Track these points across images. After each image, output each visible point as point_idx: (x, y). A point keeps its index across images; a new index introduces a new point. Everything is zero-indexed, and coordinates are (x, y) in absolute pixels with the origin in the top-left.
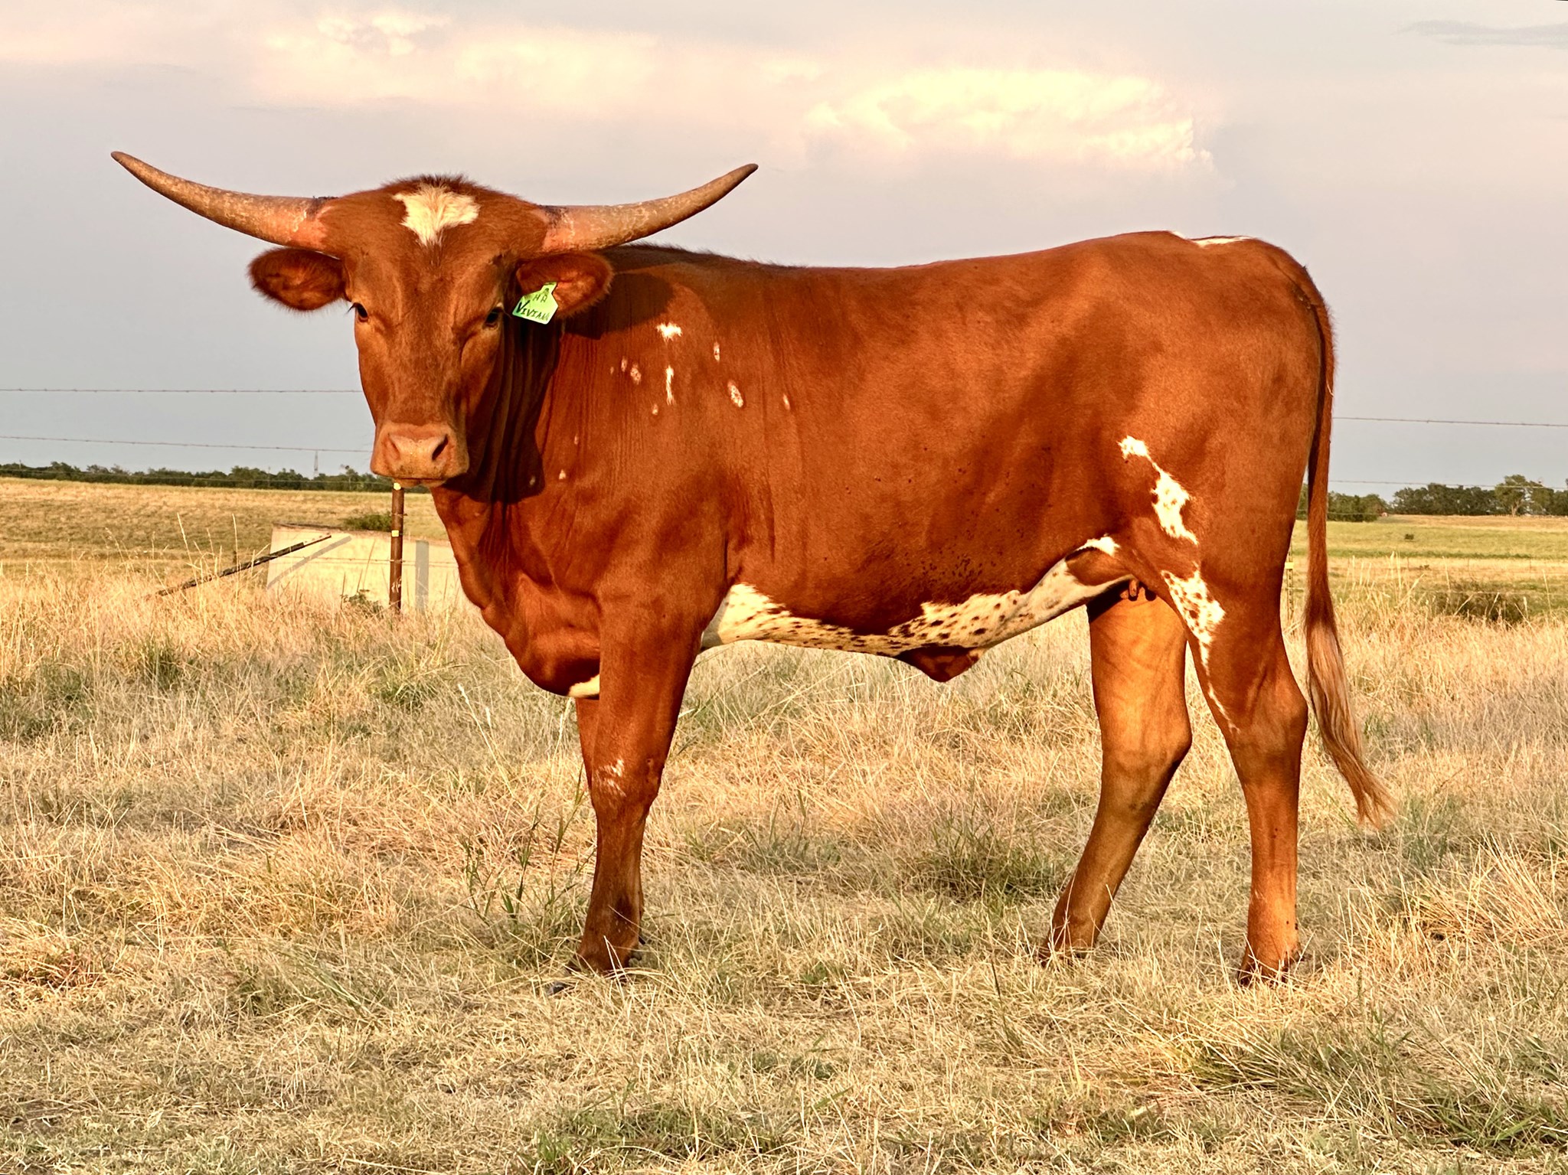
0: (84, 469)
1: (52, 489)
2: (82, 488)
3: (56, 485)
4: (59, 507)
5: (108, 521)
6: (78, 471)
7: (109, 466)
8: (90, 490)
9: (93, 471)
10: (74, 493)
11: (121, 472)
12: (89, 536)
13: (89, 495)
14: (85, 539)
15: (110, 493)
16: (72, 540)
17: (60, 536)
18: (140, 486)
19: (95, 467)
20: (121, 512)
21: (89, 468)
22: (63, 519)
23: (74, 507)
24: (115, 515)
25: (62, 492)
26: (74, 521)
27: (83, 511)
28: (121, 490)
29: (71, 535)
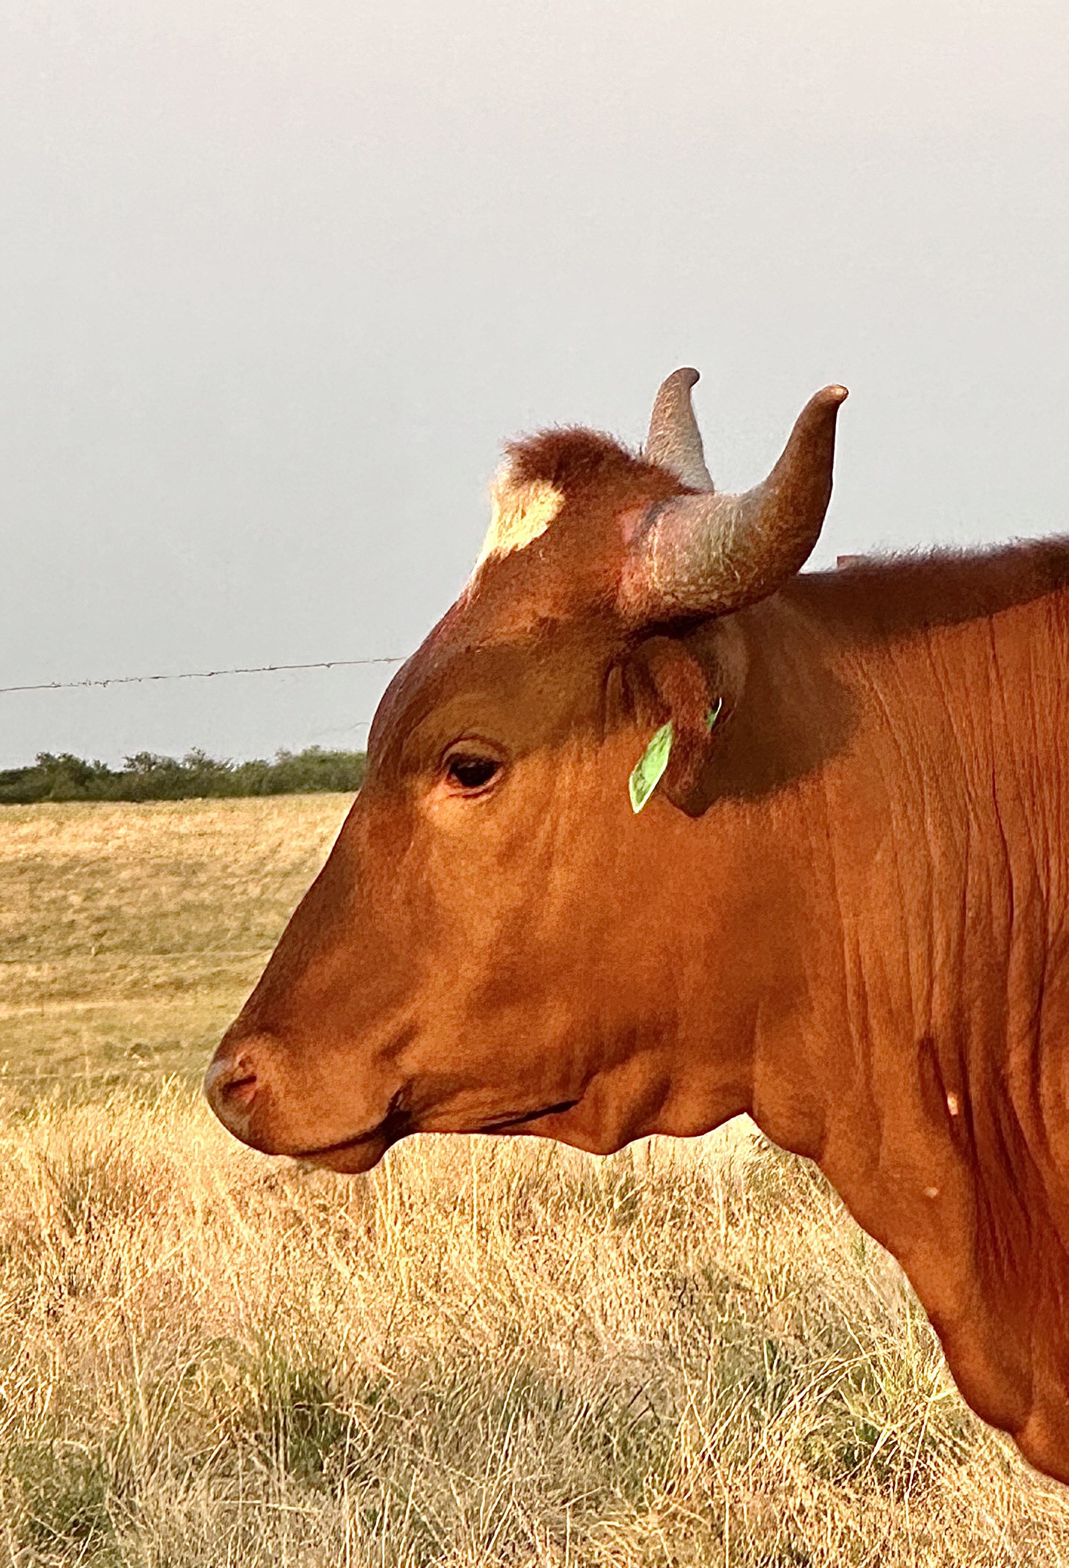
0: (117, 766)
1: (44, 826)
2: (115, 819)
3: (52, 816)
4: (65, 869)
5: (188, 895)
6: (105, 774)
7: (179, 754)
8: (138, 822)
9: (140, 768)
10: (97, 830)
11: (210, 764)
12: (144, 937)
13: (134, 835)
14: (131, 946)
15: (186, 825)
16: (101, 950)
17: (71, 941)
18: (259, 801)
19: (144, 759)
20: (216, 869)
21: (132, 763)
22: (75, 900)
23: (99, 868)
24: (203, 878)
25: (66, 833)
26: (104, 902)
27: (125, 874)
28: (213, 815)
29: (99, 936)
